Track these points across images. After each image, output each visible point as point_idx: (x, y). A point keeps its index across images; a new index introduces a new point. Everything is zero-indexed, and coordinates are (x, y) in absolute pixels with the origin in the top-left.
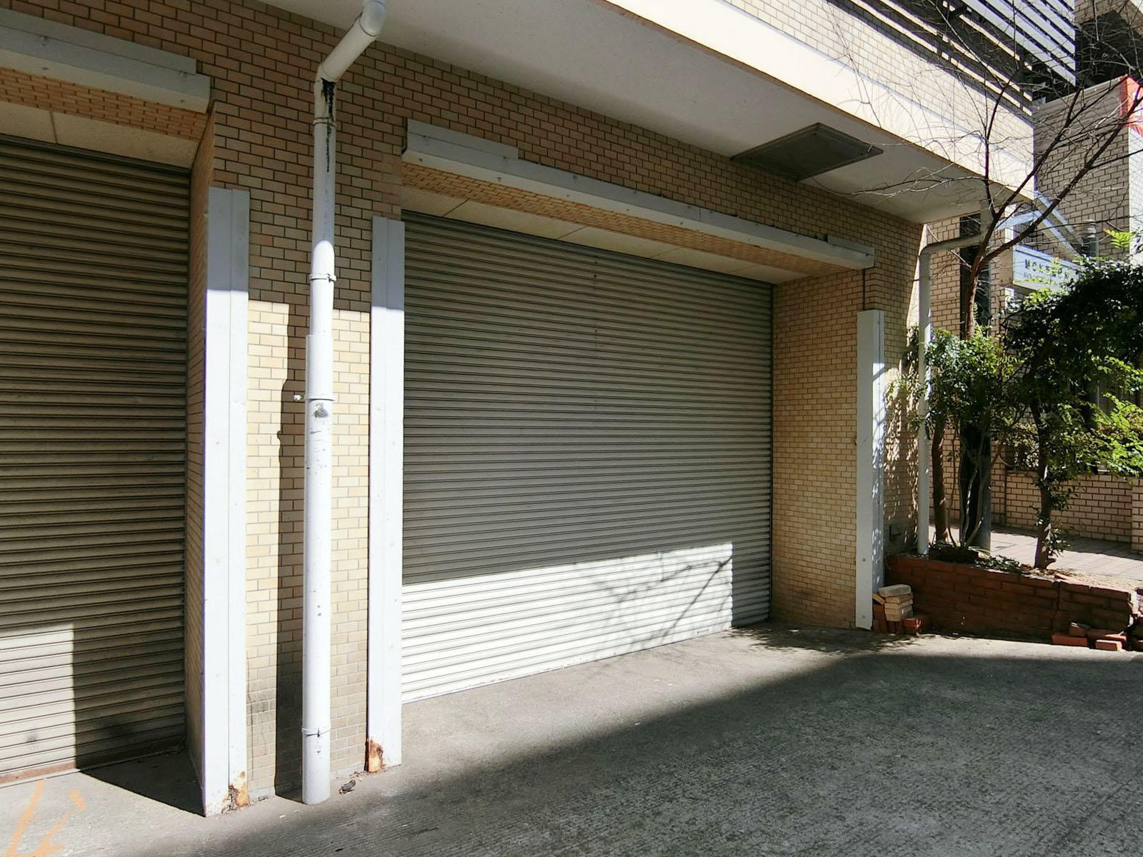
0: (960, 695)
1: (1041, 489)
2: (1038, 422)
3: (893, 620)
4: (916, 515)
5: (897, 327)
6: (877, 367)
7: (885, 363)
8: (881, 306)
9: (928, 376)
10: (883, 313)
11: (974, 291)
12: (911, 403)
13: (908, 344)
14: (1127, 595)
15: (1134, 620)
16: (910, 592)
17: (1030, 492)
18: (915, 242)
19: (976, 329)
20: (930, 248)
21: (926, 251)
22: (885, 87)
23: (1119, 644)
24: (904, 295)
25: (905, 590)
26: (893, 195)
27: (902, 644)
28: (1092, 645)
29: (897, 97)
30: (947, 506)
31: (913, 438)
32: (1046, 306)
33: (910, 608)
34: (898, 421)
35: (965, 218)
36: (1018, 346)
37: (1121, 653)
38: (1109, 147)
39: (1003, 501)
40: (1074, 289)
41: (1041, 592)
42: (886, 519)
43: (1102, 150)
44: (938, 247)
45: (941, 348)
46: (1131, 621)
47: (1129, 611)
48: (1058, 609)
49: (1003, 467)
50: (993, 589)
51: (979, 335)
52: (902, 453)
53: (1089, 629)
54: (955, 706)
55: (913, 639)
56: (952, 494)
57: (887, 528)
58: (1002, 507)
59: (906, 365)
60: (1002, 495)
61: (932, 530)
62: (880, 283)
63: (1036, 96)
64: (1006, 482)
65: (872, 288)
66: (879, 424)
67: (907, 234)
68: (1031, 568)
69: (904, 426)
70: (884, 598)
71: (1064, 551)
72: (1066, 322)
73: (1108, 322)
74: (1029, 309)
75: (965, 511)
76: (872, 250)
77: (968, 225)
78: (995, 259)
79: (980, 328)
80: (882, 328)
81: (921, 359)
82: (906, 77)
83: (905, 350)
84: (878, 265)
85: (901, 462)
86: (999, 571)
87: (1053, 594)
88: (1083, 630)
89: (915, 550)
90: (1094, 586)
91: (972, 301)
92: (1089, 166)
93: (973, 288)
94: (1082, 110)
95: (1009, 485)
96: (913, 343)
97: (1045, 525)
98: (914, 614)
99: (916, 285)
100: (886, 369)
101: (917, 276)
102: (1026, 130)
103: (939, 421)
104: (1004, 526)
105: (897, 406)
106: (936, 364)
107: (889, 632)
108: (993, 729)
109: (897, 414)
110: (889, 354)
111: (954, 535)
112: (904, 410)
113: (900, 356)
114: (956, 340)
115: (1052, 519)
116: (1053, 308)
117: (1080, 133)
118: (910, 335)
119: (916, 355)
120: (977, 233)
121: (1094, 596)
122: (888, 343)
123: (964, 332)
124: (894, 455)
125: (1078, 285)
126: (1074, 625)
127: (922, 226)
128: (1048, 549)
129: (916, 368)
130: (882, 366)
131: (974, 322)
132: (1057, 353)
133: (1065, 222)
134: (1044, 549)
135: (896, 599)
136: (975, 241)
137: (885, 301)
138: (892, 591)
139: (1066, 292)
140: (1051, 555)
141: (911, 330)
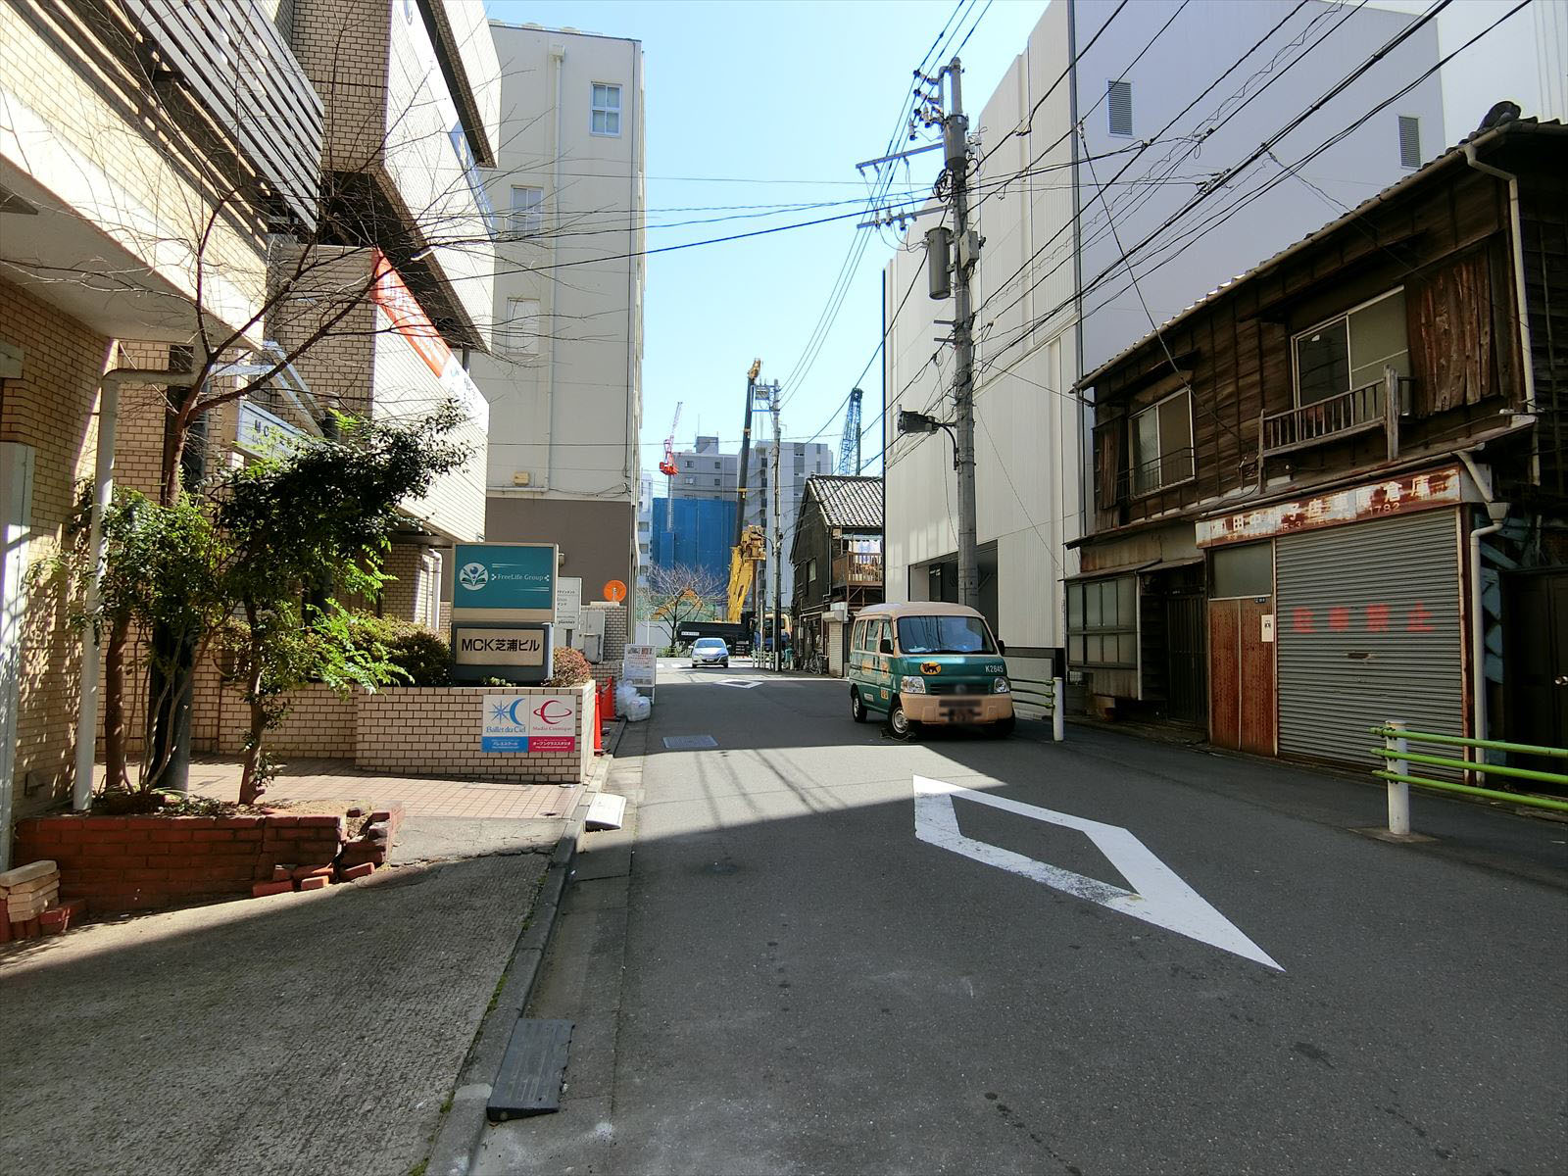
0: (110, 1006)
1: (251, 704)
2: (252, 621)
3: (21, 919)
4: (72, 754)
5: (59, 476)
6: (14, 532)
7: (31, 526)
8: (28, 440)
9: (104, 551)
10: (32, 451)
11: (182, 445)
12: (74, 590)
13: (75, 504)
14: (336, 820)
15: (343, 848)
16: (54, 868)
17: (237, 708)
18: (98, 360)
19: (181, 497)
20: (119, 374)
21: (112, 377)
22: (45, 121)
23: (326, 879)
24: (75, 432)
25: (47, 867)
26: (50, 281)
27: (31, 954)
28: (297, 888)
29: (65, 144)
30: (124, 735)
31: (75, 642)
32: (263, 481)
33: (55, 893)
34: (50, 615)
35: (177, 348)
36: (231, 525)
37: (328, 889)
38: (345, 318)
39: (215, 722)
40: (295, 466)
41: (242, 835)
42: (18, 764)
43: (339, 318)
44: (133, 376)
45: (127, 515)
46: (340, 850)
47: (337, 838)
48: (262, 852)
49: (218, 677)
50: (182, 842)
51: (185, 504)
52: (55, 662)
53: (296, 868)
54: (98, 1025)
55: (56, 940)
56: (132, 718)
57: (20, 777)
58: (215, 729)
59: (69, 534)
60: (215, 714)
61: (100, 772)
62: (30, 405)
63: (273, 228)
64: (220, 696)
65: (16, 410)
66: (14, 618)
67: (85, 345)
68: (234, 806)
69: (60, 623)
70: (7, 889)
71: (276, 778)
72: (284, 505)
73: (331, 510)
74: (243, 482)
75: (149, 740)
76: (19, 353)
77: (179, 357)
78: (212, 411)
79: (187, 496)
80: (30, 472)
81: (95, 527)
82: (83, 123)
83: (68, 512)
84: (27, 376)
85: (52, 676)
86: (192, 817)
87: (256, 834)
88: (287, 871)
89: (69, 806)
90: (303, 816)
91: (179, 459)
92: (323, 332)
93: (180, 441)
94: (314, 266)
95: (224, 700)
96: (84, 502)
97: (253, 749)
98: (60, 902)
99: (94, 421)
100: (32, 537)
101: (96, 408)
102: (259, 266)
103: (120, 619)
104: (215, 754)
105: (49, 592)
106: (118, 537)
107: (14, 938)
108: (148, 1039)
109: (49, 605)
110: (39, 514)
111: (133, 776)
112: (61, 599)
113: (60, 518)
114: (151, 506)
115: (263, 739)
116: (271, 485)
117: (311, 291)
118: (79, 490)
119: (87, 519)
120: (188, 372)
121: (303, 828)
122: (40, 497)
123: (165, 497)
124: (40, 665)
125: (302, 464)
126: (279, 867)
127: (108, 342)
128: (256, 779)
129: (86, 538)
130: (26, 530)
131: (178, 486)
132: (275, 539)
133: (306, 389)
134: (251, 779)
135: (28, 885)
136: (184, 381)
137: (39, 435)
138: (19, 875)
139: (287, 467)
140: (260, 785)
141: (82, 484)
